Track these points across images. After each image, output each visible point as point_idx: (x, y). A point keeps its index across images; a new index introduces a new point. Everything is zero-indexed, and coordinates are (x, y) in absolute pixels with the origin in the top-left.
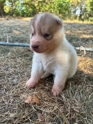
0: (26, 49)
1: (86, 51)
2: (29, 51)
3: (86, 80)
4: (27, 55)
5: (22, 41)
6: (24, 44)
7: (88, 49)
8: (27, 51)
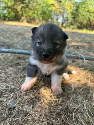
2: (19, 59)
4: (18, 63)
5: (8, 47)
6: (15, 50)
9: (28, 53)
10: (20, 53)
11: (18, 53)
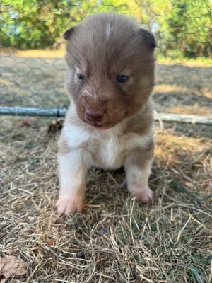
0: (19, 120)
1: (164, 121)
2: (26, 126)
3: (167, 192)
4: (20, 135)
5: (10, 103)
6: (12, 109)
7: (168, 117)
8: (22, 126)
9: (38, 112)
10: (23, 114)
11: (19, 114)
